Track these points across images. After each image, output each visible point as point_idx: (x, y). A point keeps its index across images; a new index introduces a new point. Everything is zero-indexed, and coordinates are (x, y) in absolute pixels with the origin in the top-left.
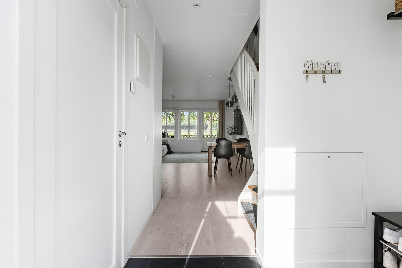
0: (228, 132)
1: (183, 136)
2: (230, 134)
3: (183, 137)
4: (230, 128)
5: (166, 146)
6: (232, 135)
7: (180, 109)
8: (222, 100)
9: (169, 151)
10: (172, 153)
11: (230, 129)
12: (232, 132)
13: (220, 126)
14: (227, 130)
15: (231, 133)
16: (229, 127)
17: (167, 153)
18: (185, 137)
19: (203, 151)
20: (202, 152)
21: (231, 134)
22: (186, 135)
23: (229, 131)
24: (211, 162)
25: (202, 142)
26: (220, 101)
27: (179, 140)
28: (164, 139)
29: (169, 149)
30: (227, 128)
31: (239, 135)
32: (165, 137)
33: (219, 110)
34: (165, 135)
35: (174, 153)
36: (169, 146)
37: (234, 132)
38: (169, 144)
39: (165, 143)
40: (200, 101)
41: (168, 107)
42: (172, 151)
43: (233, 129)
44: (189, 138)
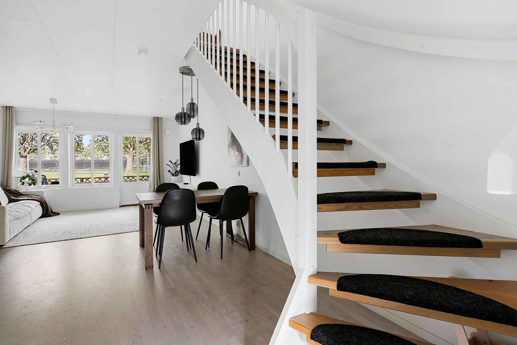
0: (169, 171)
2: (173, 175)
4: (172, 164)
5: (39, 203)
6: (177, 176)
7: (70, 127)
8: (158, 117)
9: (45, 212)
10: (52, 216)
11: (173, 167)
12: (177, 171)
13: (155, 161)
14: (166, 169)
15: (173, 172)
16: (172, 163)
17: (41, 217)
18: (84, 182)
19: (122, 205)
20: (120, 206)
21: (175, 174)
22: (86, 178)
23: (171, 169)
24: (150, 238)
25: (120, 190)
26: (153, 118)
27: (69, 188)
28: (31, 189)
29: (47, 209)
30: (167, 165)
31: (189, 176)
32: (34, 184)
33: (152, 134)
34: (35, 180)
35: (58, 214)
36: (47, 201)
37: (179, 171)
38: (46, 199)
39: (36, 197)
40: (116, 116)
41: (40, 122)
42: (53, 211)
43: (178, 166)
44: (93, 184)
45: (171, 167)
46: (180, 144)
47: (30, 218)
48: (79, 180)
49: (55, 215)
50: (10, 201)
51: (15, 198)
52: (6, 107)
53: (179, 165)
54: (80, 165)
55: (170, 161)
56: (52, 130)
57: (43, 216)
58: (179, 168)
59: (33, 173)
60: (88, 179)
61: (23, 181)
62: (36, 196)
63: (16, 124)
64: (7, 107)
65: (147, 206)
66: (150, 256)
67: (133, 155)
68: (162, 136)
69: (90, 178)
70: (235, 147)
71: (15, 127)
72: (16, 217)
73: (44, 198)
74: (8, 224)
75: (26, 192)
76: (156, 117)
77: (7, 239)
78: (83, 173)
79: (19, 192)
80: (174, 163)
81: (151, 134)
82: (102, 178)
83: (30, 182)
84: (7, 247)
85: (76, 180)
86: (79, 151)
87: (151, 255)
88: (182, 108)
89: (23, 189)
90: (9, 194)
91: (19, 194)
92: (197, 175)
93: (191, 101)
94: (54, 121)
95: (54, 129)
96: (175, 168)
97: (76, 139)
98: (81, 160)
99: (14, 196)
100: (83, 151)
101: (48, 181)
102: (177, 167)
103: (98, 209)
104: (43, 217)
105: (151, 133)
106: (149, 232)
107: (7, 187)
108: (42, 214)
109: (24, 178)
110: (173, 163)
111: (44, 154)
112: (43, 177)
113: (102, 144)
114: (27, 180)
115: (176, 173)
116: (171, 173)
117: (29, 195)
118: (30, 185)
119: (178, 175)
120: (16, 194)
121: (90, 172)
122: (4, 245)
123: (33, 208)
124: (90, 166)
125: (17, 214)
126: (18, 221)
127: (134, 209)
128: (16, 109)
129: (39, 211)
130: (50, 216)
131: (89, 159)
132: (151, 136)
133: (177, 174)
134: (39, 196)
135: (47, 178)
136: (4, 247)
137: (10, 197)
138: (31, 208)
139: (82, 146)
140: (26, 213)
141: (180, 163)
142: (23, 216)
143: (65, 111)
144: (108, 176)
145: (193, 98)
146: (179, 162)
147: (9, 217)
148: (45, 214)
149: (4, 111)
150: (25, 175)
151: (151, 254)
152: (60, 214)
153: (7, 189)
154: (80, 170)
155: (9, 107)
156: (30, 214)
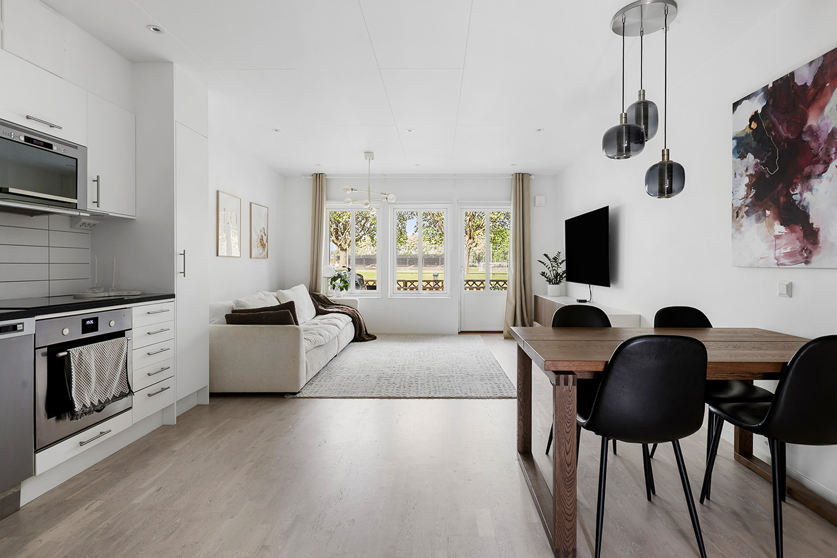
0: (543, 274)
1: (402, 282)
2: (550, 281)
3: (402, 286)
4: (549, 260)
5: (351, 319)
6: (557, 284)
7: (391, 197)
8: (523, 173)
9: (358, 333)
10: (367, 341)
11: (550, 266)
12: (557, 274)
13: (518, 254)
14: (537, 269)
15: (551, 275)
16: (548, 258)
17: (352, 341)
18: (408, 286)
20: (459, 333)
21: (555, 280)
22: (410, 281)
23: (547, 271)
24: (568, 469)
25: (459, 304)
26: (514, 176)
27: (389, 297)
28: (343, 296)
29: (360, 328)
30: (540, 261)
31: (588, 285)
32: (347, 289)
33: (512, 205)
34: (347, 283)
35: (374, 338)
36: (360, 316)
37: (563, 274)
38: (360, 312)
39: (347, 309)
40: (455, 177)
41: (352, 190)
42: (368, 332)
43: (561, 263)
44: (421, 292)
45: (547, 267)
46: (566, 221)
47: (337, 343)
48: (402, 284)
49: (371, 340)
50: (319, 313)
51: (323, 309)
52: (315, 175)
53: (563, 261)
54: (403, 261)
55: (546, 255)
56: (367, 202)
57: (355, 340)
58: (563, 268)
59: (345, 271)
60: (412, 282)
61: (333, 283)
62: (348, 307)
63: (327, 199)
64: (317, 174)
65: (562, 377)
66: (569, 521)
67: (469, 247)
68: (529, 209)
69: (415, 281)
70: (768, 212)
71: (326, 203)
72: (317, 345)
73: (357, 311)
74: (304, 357)
75: (337, 300)
76: (519, 174)
77: (302, 384)
78: (408, 273)
79: (328, 299)
80: (553, 259)
81: (510, 205)
82: (431, 281)
83: (342, 285)
84: (302, 396)
85: (398, 284)
86: (402, 242)
87: (570, 518)
88: (621, 115)
89: (335, 295)
90: (317, 303)
91: (329, 303)
92: (611, 285)
93: (640, 98)
94: (369, 187)
95: (369, 201)
96: (554, 268)
97: (398, 226)
98: (404, 255)
99: (322, 306)
100: (406, 241)
101: (365, 283)
102: (558, 265)
103: (427, 335)
104: (355, 342)
105: (511, 203)
106: (567, 453)
107: (315, 292)
108: (354, 337)
109: (334, 279)
110: (551, 258)
111: (365, 247)
112: (359, 277)
113: (429, 232)
114: (338, 281)
115: (556, 277)
116: (547, 278)
117: (339, 305)
118: (342, 289)
119: (560, 281)
120: (325, 302)
121: (417, 271)
122: (299, 392)
123: (341, 329)
124: (417, 263)
125: (319, 340)
126: (320, 351)
127: (482, 341)
128: (327, 177)
129: (349, 331)
130: (364, 340)
131: (414, 253)
132: (511, 209)
133: (558, 279)
134: (351, 308)
135: (364, 279)
136: (298, 395)
137: (318, 307)
138: (338, 328)
139: (405, 236)
140: (332, 337)
141: (565, 259)
142: (327, 341)
143: (384, 175)
144: (438, 279)
145: (644, 91)
146: (563, 257)
147: (307, 345)
148: (358, 337)
149: (313, 181)
150: (336, 274)
151: (570, 515)
152: (377, 338)
153: (315, 295)
154: (402, 268)
155: (320, 174)
156: (338, 338)
